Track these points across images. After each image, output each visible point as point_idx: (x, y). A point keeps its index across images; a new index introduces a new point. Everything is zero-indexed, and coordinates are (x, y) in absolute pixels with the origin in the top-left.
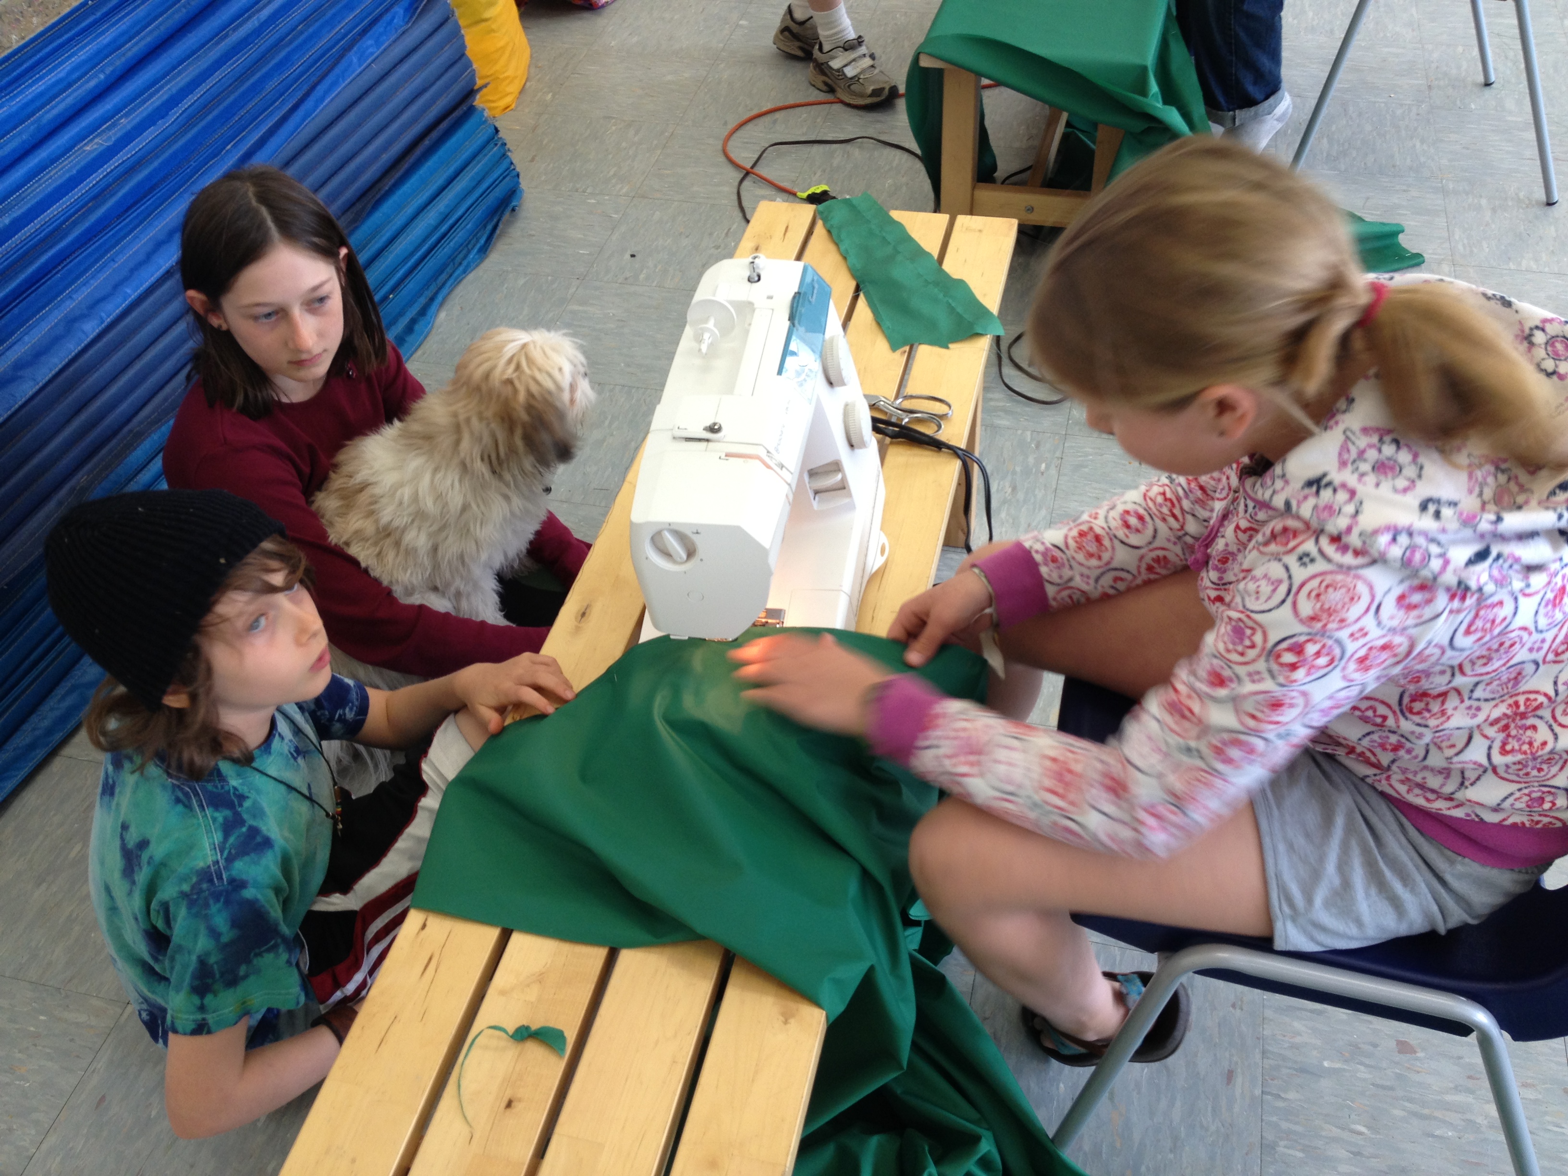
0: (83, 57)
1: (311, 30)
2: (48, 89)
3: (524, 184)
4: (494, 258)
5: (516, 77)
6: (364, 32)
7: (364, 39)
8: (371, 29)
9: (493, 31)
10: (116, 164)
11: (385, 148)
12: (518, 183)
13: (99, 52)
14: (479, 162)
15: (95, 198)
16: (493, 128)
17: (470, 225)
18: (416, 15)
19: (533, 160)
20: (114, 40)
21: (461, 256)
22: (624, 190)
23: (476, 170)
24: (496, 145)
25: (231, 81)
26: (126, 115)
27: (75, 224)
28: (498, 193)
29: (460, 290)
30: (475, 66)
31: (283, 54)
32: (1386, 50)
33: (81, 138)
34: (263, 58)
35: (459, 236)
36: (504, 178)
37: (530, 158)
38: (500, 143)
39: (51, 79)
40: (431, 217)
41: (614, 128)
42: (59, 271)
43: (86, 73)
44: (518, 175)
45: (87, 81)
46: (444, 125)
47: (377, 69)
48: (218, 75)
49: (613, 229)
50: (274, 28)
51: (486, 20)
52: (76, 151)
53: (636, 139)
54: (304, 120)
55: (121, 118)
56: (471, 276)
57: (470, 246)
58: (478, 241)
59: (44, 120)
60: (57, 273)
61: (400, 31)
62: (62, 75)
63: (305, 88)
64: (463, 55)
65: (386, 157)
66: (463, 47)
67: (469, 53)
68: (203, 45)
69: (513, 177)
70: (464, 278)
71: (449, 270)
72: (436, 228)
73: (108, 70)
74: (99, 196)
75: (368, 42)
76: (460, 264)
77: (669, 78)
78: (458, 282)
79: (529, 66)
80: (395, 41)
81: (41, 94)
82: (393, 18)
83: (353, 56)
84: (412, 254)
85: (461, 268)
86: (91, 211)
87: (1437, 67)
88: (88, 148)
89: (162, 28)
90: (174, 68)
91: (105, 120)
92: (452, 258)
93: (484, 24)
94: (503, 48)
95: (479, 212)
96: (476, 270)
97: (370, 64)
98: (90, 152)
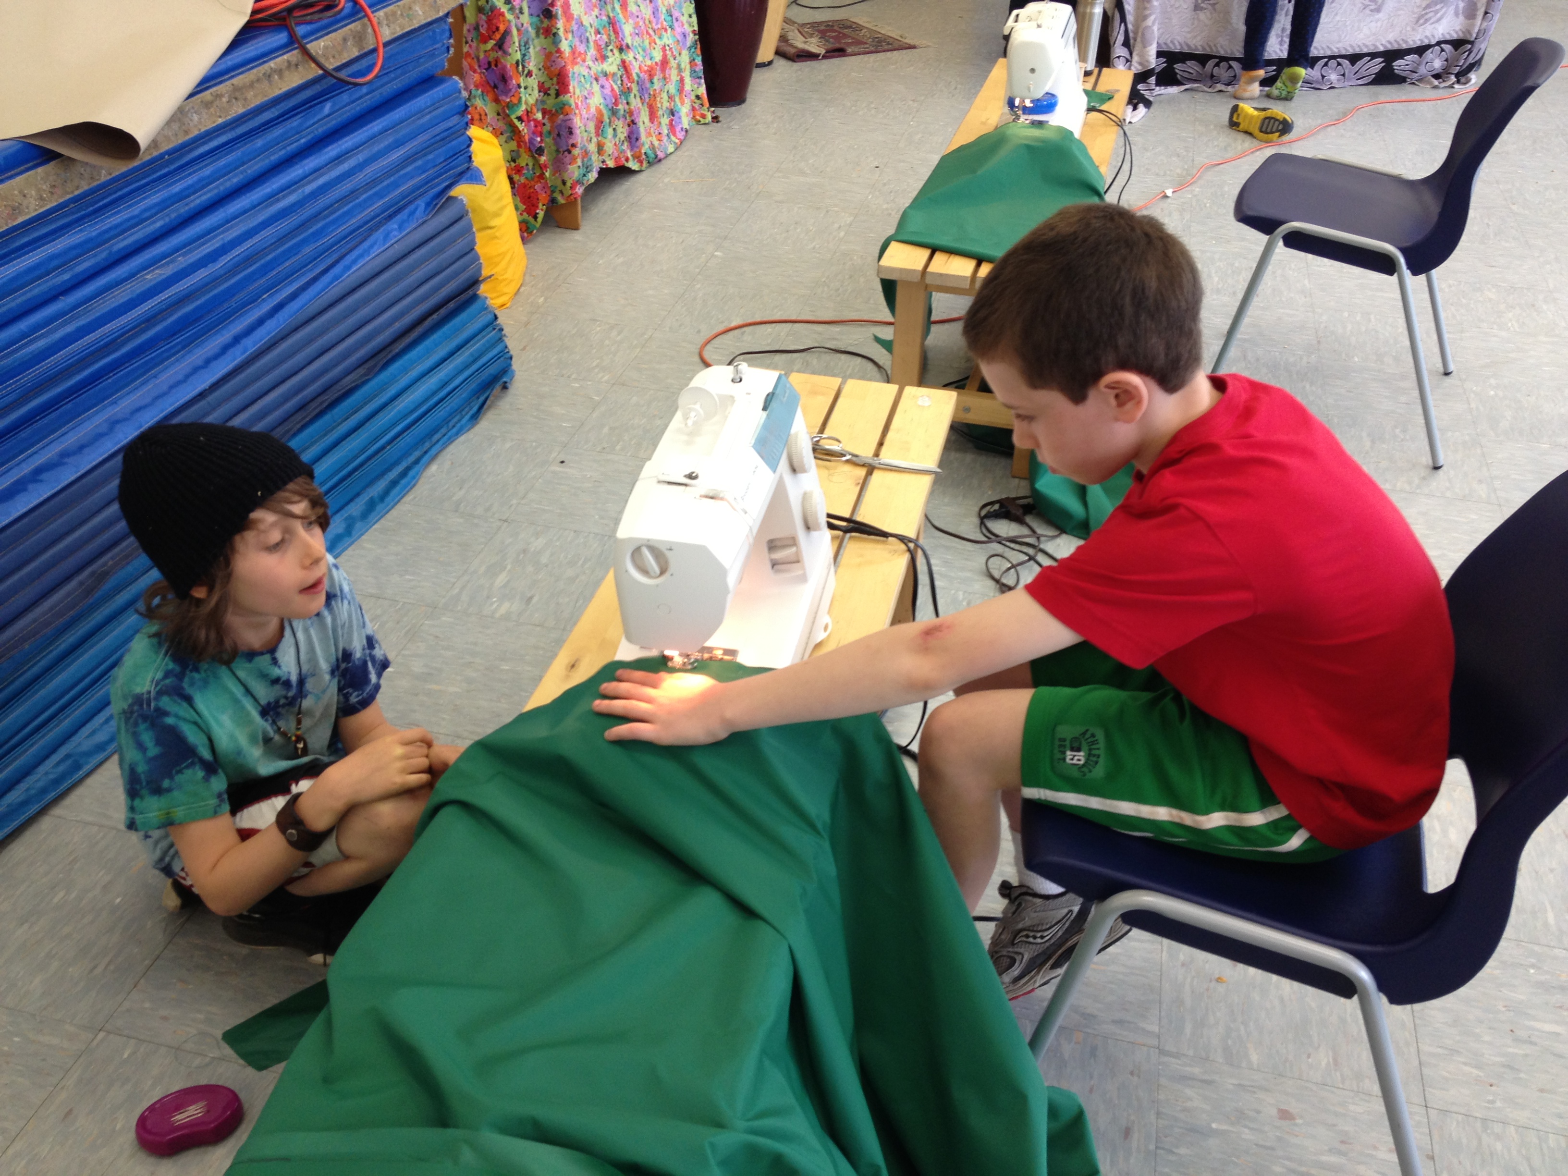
0: (154, 201)
1: (346, 209)
2: (121, 224)
3: (516, 365)
4: (485, 424)
5: (511, 281)
6: (390, 217)
7: (389, 223)
8: (396, 215)
9: (495, 238)
10: (170, 294)
11: (396, 319)
12: (510, 365)
13: (169, 198)
14: (479, 341)
15: (148, 320)
16: (493, 315)
17: (463, 394)
18: (436, 209)
19: (524, 349)
20: (182, 191)
21: (455, 420)
22: (606, 378)
23: (475, 347)
24: (494, 329)
25: (273, 241)
26: (184, 255)
27: (129, 340)
28: (492, 370)
29: (452, 448)
30: (481, 261)
31: (320, 225)
32: (1282, 311)
33: (145, 267)
34: (303, 225)
35: (454, 402)
36: (499, 358)
37: (521, 347)
38: (498, 328)
39: (124, 215)
40: (433, 381)
41: (598, 329)
42: (111, 377)
43: (156, 214)
44: (511, 358)
45: (154, 222)
46: (451, 305)
47: (399, 248)
48: (264, 233)
49: (594, 409)
50: (315, 202)
51: (491, 228)
52: (138, 278)
53: (619, 338)
54: (331, 283)
55: (179, 256)
56: (462, 438)
57: (463, 413)
58: (471, 408)
59: (115, 248)
60: (108, 378)
61: (420, 221)
62: (136, 212)
63: (335, 257)
64: (472, 249)
65: (398, 326)
66: (473, 243)
67: (477, 248)
68: (254, 207)
69: (508, 358)
70: (456, 439)
71: (443, 431)
72: (434, 393)
73: (173, 216)
74: (150, 320)
75: (393, 225)
76: (454, 426)
77: (651, 292)
78: (450, 441)
79: (524, 275)
80: (416, 228)
81: (116, 226)
82: (416, 209)
83: (379, 234)
84: (412, 412)
85: (455, 430)
86: (144, 331)
87: (1326, 327)
88: (149, 277)
89: (222, 188)
90: (228, 222)
91: (164, 256)
92: (446, 421)
93: (489, 231)
94: (504, 254)
95: (473, 385)
96: (468, 433)
97: (392, 245)
98: (151, 280)
